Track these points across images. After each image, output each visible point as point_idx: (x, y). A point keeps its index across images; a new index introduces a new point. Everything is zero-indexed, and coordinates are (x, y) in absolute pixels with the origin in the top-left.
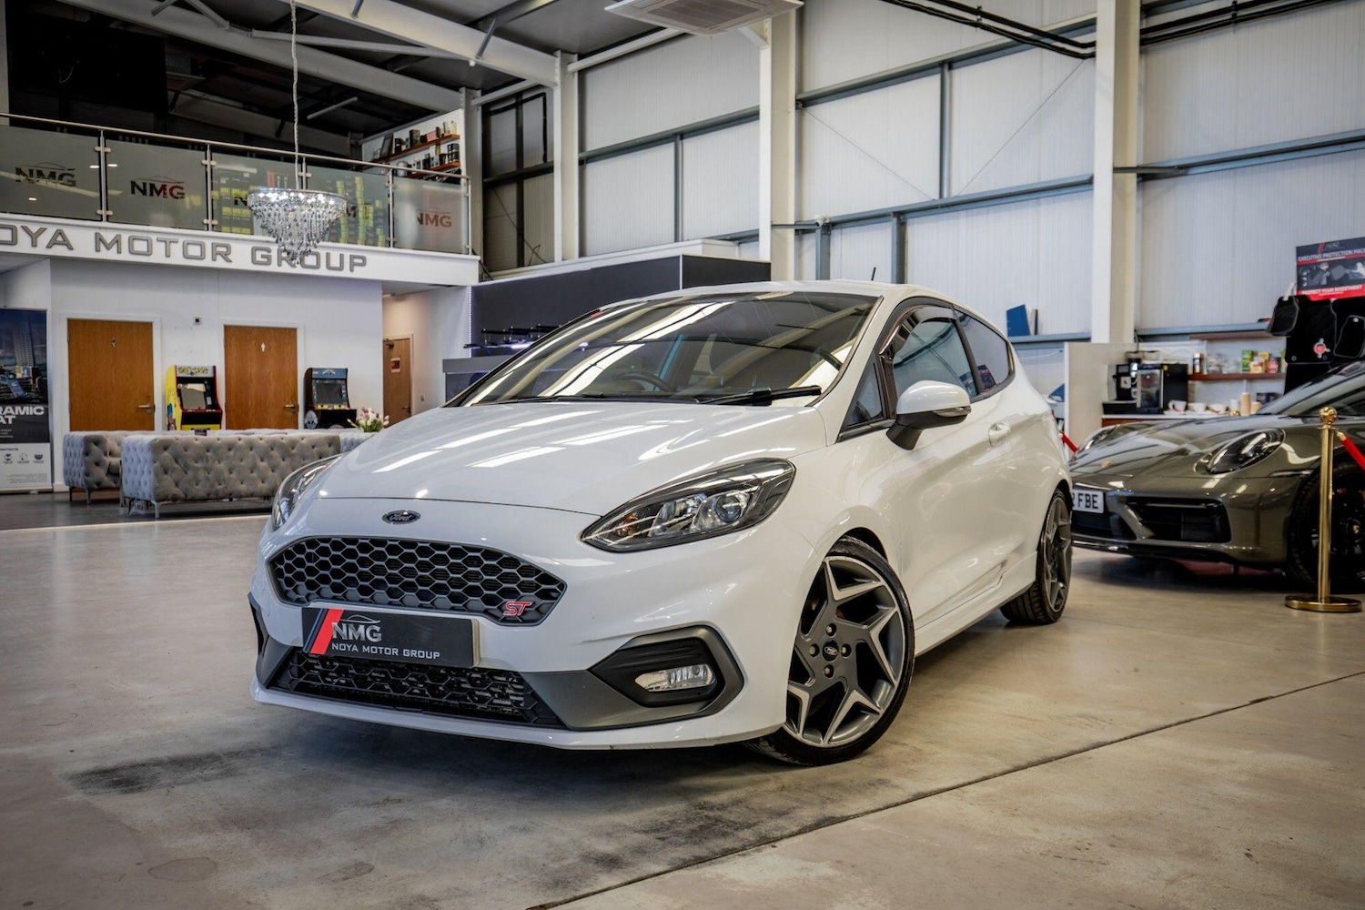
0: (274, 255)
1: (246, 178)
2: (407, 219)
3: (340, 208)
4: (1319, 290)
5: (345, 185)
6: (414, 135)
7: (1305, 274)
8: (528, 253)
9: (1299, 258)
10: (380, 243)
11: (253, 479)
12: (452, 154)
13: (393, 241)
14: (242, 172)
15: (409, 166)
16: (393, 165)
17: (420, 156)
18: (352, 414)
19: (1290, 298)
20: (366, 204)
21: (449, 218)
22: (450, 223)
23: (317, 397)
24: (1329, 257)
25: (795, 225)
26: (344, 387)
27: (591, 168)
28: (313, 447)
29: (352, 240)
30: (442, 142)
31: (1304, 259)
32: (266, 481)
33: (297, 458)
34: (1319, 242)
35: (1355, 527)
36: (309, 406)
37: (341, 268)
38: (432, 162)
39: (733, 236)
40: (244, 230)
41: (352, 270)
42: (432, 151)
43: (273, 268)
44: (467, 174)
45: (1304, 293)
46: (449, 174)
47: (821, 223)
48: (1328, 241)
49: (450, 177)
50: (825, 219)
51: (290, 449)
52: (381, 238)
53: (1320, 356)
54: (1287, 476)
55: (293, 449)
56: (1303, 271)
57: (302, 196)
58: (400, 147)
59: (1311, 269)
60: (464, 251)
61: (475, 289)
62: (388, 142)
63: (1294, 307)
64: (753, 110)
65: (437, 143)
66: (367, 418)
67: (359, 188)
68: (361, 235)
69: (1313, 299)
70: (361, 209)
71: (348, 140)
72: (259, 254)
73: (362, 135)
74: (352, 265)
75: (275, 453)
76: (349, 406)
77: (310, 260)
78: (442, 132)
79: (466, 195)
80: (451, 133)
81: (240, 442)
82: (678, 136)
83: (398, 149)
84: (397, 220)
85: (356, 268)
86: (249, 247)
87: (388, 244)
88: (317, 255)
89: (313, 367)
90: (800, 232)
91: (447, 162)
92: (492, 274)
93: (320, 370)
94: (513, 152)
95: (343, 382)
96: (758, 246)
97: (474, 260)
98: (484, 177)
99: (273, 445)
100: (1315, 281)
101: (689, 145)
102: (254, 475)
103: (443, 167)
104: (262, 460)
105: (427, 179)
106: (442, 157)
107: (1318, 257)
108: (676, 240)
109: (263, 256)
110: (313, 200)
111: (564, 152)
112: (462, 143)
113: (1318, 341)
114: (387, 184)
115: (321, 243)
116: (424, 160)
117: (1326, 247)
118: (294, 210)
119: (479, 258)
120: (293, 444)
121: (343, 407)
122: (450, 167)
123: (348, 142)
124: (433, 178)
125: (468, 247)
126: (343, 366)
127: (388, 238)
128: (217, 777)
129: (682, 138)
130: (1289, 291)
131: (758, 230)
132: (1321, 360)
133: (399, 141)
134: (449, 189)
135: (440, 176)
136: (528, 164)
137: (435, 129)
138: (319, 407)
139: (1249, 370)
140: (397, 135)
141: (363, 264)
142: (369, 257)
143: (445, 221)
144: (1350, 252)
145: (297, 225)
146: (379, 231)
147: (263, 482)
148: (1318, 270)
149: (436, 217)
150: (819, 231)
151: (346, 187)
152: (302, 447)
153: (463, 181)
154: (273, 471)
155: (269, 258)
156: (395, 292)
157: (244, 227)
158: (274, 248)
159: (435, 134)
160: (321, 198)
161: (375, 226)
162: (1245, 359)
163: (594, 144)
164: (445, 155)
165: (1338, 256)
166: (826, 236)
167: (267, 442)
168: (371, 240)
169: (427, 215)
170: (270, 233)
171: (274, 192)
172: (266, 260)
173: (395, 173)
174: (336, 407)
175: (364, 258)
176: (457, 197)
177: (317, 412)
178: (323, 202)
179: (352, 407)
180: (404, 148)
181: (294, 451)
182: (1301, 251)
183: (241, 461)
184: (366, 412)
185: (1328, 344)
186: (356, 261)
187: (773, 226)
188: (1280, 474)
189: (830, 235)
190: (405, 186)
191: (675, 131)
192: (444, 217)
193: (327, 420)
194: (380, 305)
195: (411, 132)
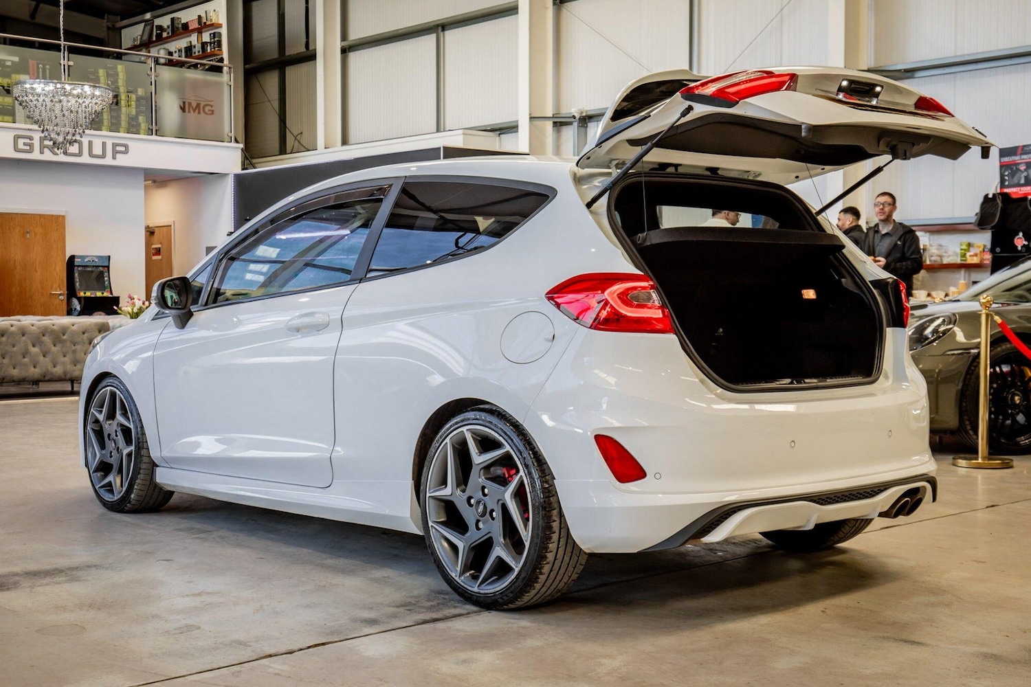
0: (36, 143)
1: (8, 66)
2: (169, 106)
3: (106, 99)
4: (1019, 188)
5: (107, 73)
6: (176, 22)
7: (1007, 173)
8: (290, 140)
9: (1002, 159)
10: (142, 131)
11: (25, 365)
12: (214, 42)
13: (156, 129)
14: (4, 61)
15: (171, 54)
16: (154, 52)
17: (182, 43)
18: (116, 300)
19: (994, 195)
20: (128, 92)
21: (212, 106)
22: (213, 111)
23: (80, 285)
25: (553, 117)
26: (106, 274)
27: (353, 57)
28: (84, 333)
29: (113, 128)
30: (203, 30)
31: (1006, 159)
32: (38, 366)
33: (68, 344)
34: (1017, 145)
35: (1016, 398)
36: (71, 292)
37: (103, 156)
38: (194, 50)
39: (493, 127)
40: (6, 118)
41: (114, 158)
42: (194, 38)
43: (36, 155)
44: (229, 63)
45: (1006, 190)
46: (211, 63)
47: (578, 116)
48: (1025, 144)
49: (212, 66)
50: (582, 113)
51: (62, 335)
52: (144, 126)
53: (1019, 248)
54: (958, 354)
55: (64, 335)
56: (1005, 172)
57: (68, 87)
58: (161, 34)
59: (1011, 169)
60: (227, 139)
61: (237, 177)
62: (148, 28)
63: (998, 204)
64: (512, 4)
65: (199, 31)
66: (134, 304)
67: (121, 76)
68: (124, 124)
69: (1014, 196)
70: (123, 97)
71: (104, 23)
72: (21, 142)
73: (119, 17)
74: (115, 153)
75: (46, 339)
76: (111, 293)
77: (74, 149)
78: (204, 20)
79: (228, 84)
80: (213, 22)
81: (13, 329)
82: (440, 27)
83: (159, 37)
84: (160, 108)
85: (118, 156)
86: (10, 136)
87: (150, 132)
88: (80, 143)
89: (75, 254)
90: (558, 124)
91: (209, 51)
92: (254, 161)
93: (83, 257)
94: (275, 39)
95: (106, 269)
96: (517, 137)
97: (237, 148)
98: (245, 63)
99: (44, 332)
100: (1015, 180)
101: (451, 36)
102: (26, 360)
103: (205, 55)
104: (34, 346)
105: (189, 68)
106: (204, 45)
107: (1016, 158)
108: (438, 130)
109: (25, 144)
110: (79, 91)
111: (326, 41)
112: (224, 31)
113: (1018, 235)
114: (149, 72)
115: (87, 132)
116: (185, 48)
117: (1024, 150)
118: (60, 101)
119: (242, 146)
120: (64, 330)
121: (106, 294)
122: (213, 55)
123: (104, 25)
124: (195, 66)
125: (230, 135)
126: (106, 254)
127: (150, 126)
128: (66, 582)
129: (443, 30)
130: (993, 188)
131: (517, 121)
132: (1020, 252)
133: (160, 28)
134: (212, 77)
135: (201, 64)
136: (291, 51)
137: (197, 17)
138: (82, 294)
139: (966, 260)
140: (157, 22)
141: (126, 152)
142: (131, 144)
143: (207, 108)
145: (64, 115)
146: (141, 119)
147: (35, 367)
148: (1018, 170)
149: (198, 105)
150: (576, 124)
151: (108, 76)
152: (73, 333)
153: (225, 69)
154: (44, 356)
155: (31, 146)
156: (157, 179)
157: (6, 115)
158: (37, 137)
159: (197, 22)
160: (87, 89)
161: (138, 114)
162: (962, 249)
163: (355, 35)
164: (207, 43)
166: (583, 129)
167: (39, 328)
168: (133, 128)
169: (190, 104)
170: (36, 122)
171: (39, 83)
172: (28, 148)
173: (157, 62)
174: (99, 294)
175: (126, 146)
176: (219, 84)
177: (79, 299)
178: (89, 93)
179: (115, 294)
180: (165, 35)
181: (65, 337)
182: (1003, 153)
183: (14, 347)
184: (132, 299)
185: (1026, 237)
186: (119, 148)
187: (532, 118)
188: (952, 352)
189: (587, 127)
190: (167, 74)
191: (436, 23)
192: (207, 105)
193: (90, 307)
194: (143, 192)
195: (173, 20)
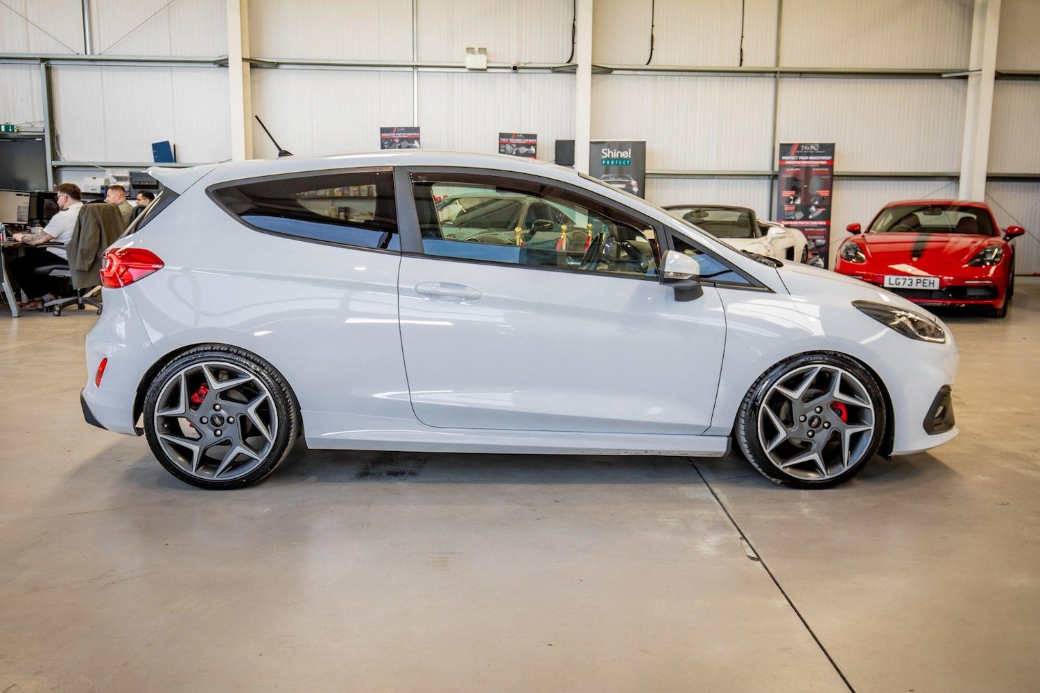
7: (386, 143)
9: (382, 134)
24: (399, 135)
31: (385, 135)
34: (392, 127)
48: (397, 126)
59: (389, 141)
107: (393, 135)
117: (398, 130)
144: (411, 134)
148: (394, 142)
165: (404, 135)
182: (383, 130)
